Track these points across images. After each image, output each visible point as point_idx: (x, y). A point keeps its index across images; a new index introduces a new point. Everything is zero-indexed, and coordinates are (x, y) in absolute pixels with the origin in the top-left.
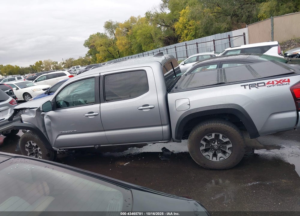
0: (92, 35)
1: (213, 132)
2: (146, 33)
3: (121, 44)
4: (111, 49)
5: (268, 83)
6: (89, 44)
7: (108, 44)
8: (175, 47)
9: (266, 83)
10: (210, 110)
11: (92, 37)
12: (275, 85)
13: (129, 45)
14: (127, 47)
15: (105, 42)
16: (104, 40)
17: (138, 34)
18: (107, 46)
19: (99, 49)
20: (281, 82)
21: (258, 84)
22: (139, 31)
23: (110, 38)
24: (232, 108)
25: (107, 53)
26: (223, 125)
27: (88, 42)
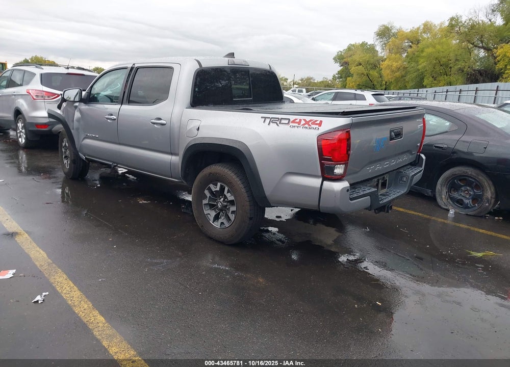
0: (353, 45)
1: (219, 181)
2: (441, 54)
3: (389, 67)
4: (374, 73)
5: (294, 122)
6: (343, 59)
7: (372, 64)
8: (477, 90)
9: (291, 120)
10: (218, 144)
11: (350, 48)
12: (300, 127)
13: (403, 73)
14: (397, 74)
15: (367, 60)
16: (367, 57)
17: (424, 54)
18: (368, 67)
19: (353, 69)
20: (310, 123)
21: (282, 119)
22: (430, 50)
23: (380, 55)
24: (236, 148)
25: (365, 78)
26: (229, 172)
27: (341, 55)
